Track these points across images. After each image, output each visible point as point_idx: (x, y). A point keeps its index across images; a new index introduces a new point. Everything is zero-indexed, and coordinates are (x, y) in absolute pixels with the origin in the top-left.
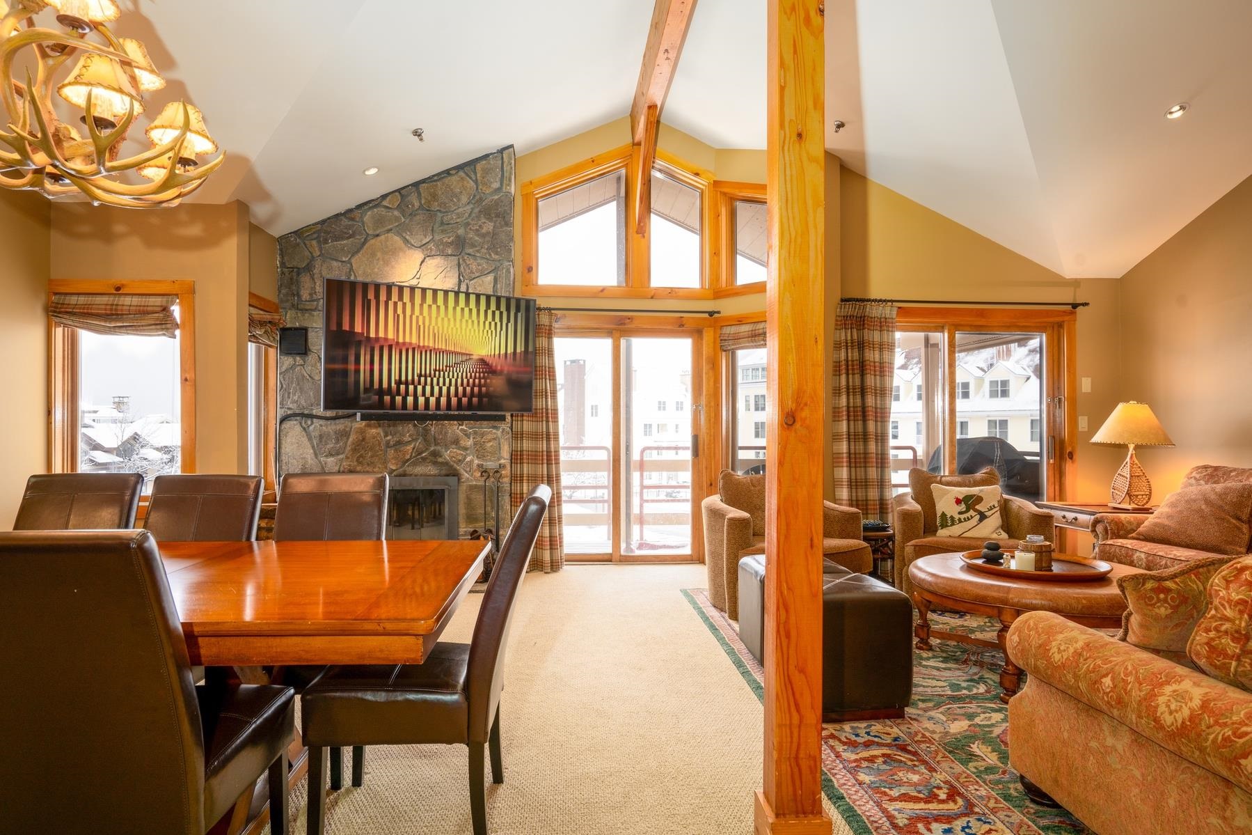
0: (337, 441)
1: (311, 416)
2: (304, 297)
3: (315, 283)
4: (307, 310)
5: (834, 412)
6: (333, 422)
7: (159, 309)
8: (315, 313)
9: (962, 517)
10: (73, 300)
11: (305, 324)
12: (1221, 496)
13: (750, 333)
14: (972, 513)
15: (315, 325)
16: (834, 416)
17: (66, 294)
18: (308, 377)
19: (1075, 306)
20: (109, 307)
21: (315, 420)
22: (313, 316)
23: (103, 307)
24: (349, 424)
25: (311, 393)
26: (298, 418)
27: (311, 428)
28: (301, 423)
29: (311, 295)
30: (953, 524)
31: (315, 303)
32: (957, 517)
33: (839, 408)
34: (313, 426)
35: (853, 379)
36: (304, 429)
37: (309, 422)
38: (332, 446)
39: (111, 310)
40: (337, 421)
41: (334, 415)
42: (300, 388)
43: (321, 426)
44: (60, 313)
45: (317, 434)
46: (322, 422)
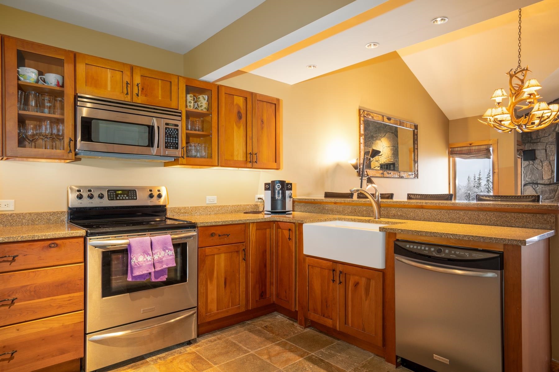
0: (550, 193)
1: (537, 184)
2: (534, 138)
4: (535, 143)
6: (548, 186)
7: (485, 149)
8: (539, 143)
10: (456, 149)
11: (534, 148)
15: (539, 148)
17: (454, 148)
18: (536, 169)
20: (468, 150)
21: (539, 185)
22: (538, 144)
23: (466, 151)
24: (557, 186)
25: (537, 175)
26: (531, 184)
27: (537, 188)
28: (532, 187)
29: (537, 136)
31: (539, 140)
34: (538, 188)
36: (534, 189)
37: (536, 186)
38: (548, 195)
39: (469, 151)
40: (550, 186)
41: (549, 183)
42: (532, 173)
43: (542, 187)
44: (453, 154)
45: (540, 190)
46: (542, 186)
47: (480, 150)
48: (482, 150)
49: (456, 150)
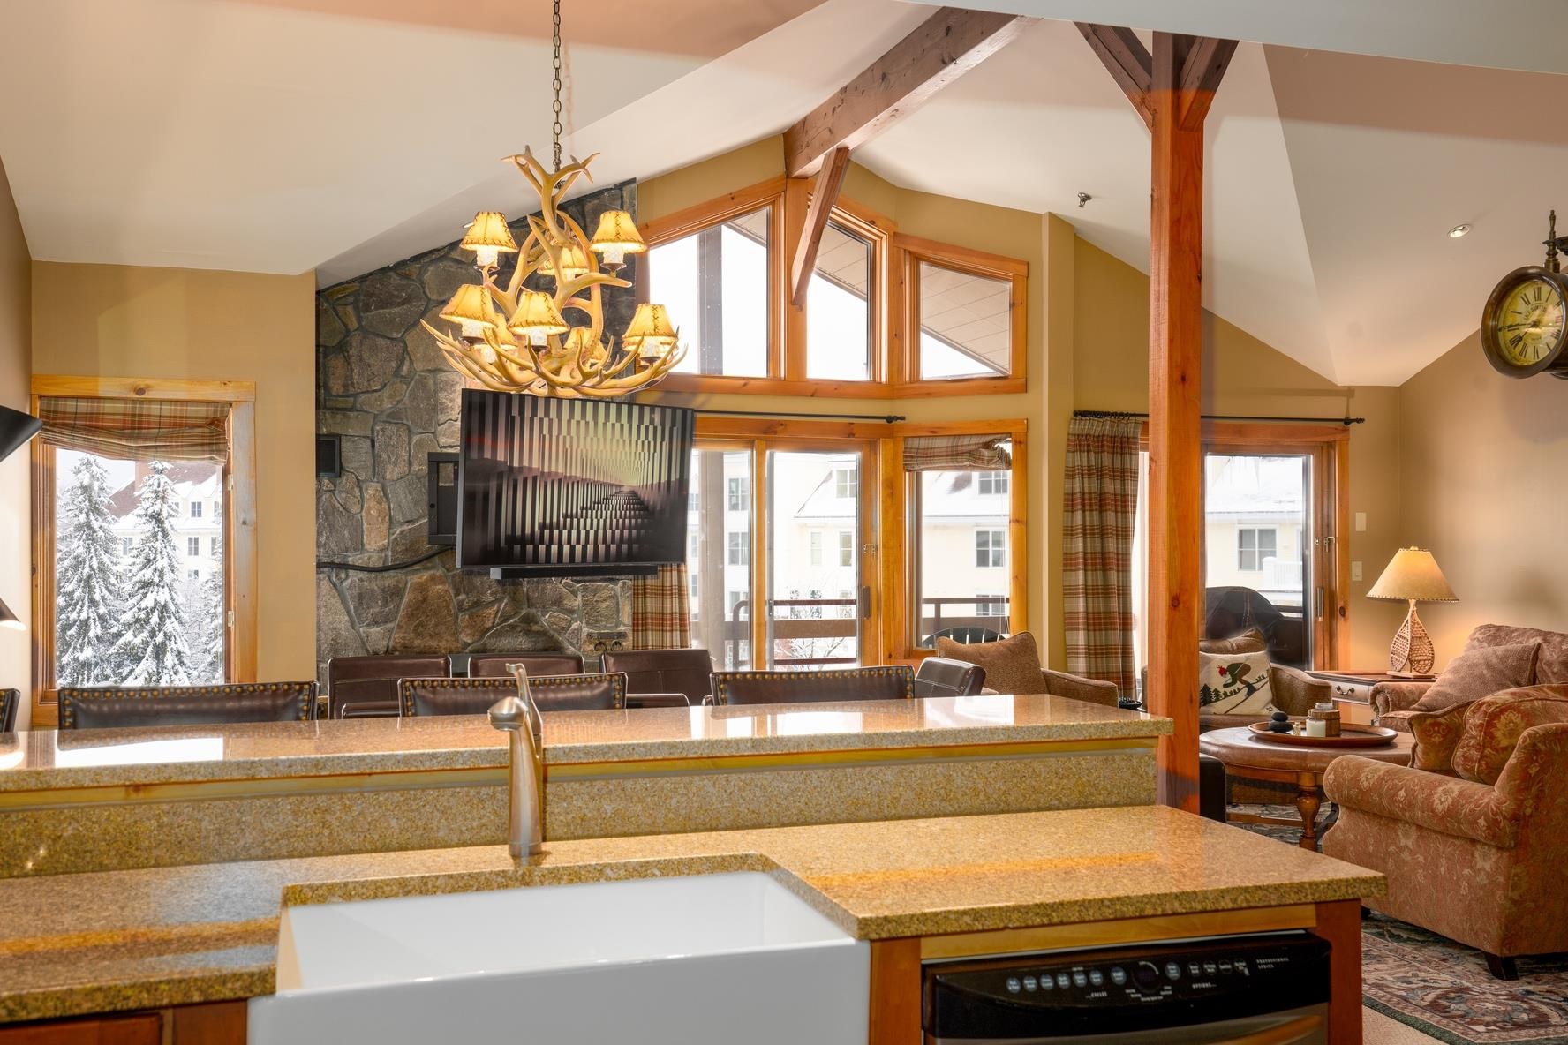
0: (385, 603)
1: (345, 567)
2: (335, 389)
3: (352, 370)
4: (338, 409)
5: (1065, 559)
6: (379, 575)
7: (203, 422)
8: (352, 414)
9: (1228, 690)
10: (71, 406)
11: (337, 431)
12: (1503, 659)
13: (950, 449)
14: (1239, 685)
15: (351, 432)
16: (1065, 565)
17: (57, 398)
18: (341, 509)
19: (1347, 422)
20: (129, 418)
21: (351, 572)
22: (348, 417)
23: (121, 417)
24: (404, 577)
25: (346, 533)
26: (326, 569)
27: (346, 584)
28: (329, 577)
29: (345, 386)
30: (1217, 700)
31: (352, 399)
32: (1222, 690)
33: (1071, 554)
34: (349, 581)
35: (1091, 516)
36: (335, 585)
37: (343, 576)
38: (377, 610)
39: (133, 422)
40: (385, 574)
41: (381, 565)
42: (329, 525)
43: (361, 580)
45: (355, 592)
46: (361, 575)
47: (184, 421)
48: (189, 421)
49: (68, 410)
